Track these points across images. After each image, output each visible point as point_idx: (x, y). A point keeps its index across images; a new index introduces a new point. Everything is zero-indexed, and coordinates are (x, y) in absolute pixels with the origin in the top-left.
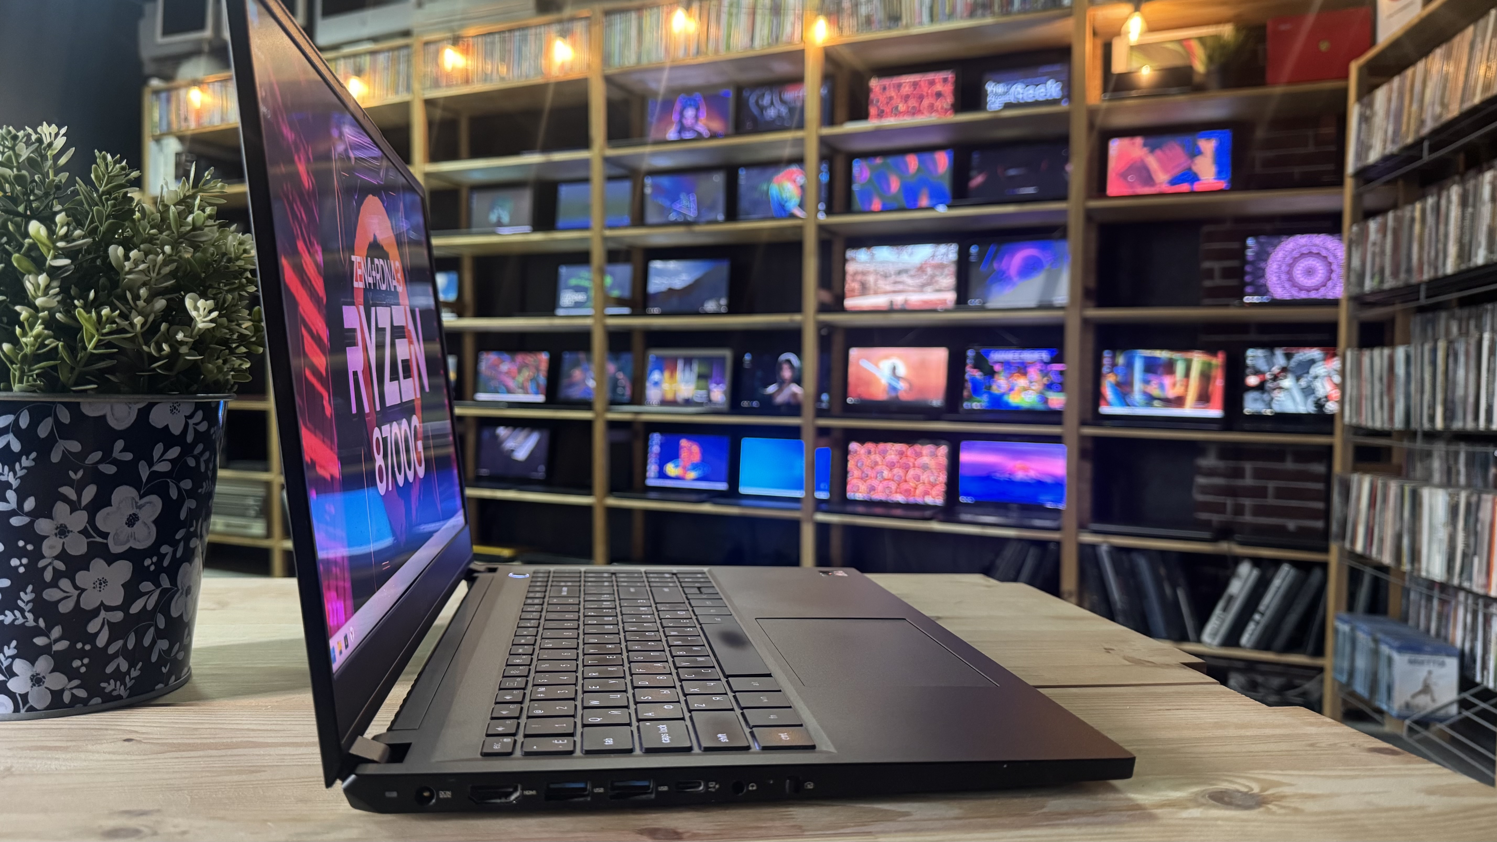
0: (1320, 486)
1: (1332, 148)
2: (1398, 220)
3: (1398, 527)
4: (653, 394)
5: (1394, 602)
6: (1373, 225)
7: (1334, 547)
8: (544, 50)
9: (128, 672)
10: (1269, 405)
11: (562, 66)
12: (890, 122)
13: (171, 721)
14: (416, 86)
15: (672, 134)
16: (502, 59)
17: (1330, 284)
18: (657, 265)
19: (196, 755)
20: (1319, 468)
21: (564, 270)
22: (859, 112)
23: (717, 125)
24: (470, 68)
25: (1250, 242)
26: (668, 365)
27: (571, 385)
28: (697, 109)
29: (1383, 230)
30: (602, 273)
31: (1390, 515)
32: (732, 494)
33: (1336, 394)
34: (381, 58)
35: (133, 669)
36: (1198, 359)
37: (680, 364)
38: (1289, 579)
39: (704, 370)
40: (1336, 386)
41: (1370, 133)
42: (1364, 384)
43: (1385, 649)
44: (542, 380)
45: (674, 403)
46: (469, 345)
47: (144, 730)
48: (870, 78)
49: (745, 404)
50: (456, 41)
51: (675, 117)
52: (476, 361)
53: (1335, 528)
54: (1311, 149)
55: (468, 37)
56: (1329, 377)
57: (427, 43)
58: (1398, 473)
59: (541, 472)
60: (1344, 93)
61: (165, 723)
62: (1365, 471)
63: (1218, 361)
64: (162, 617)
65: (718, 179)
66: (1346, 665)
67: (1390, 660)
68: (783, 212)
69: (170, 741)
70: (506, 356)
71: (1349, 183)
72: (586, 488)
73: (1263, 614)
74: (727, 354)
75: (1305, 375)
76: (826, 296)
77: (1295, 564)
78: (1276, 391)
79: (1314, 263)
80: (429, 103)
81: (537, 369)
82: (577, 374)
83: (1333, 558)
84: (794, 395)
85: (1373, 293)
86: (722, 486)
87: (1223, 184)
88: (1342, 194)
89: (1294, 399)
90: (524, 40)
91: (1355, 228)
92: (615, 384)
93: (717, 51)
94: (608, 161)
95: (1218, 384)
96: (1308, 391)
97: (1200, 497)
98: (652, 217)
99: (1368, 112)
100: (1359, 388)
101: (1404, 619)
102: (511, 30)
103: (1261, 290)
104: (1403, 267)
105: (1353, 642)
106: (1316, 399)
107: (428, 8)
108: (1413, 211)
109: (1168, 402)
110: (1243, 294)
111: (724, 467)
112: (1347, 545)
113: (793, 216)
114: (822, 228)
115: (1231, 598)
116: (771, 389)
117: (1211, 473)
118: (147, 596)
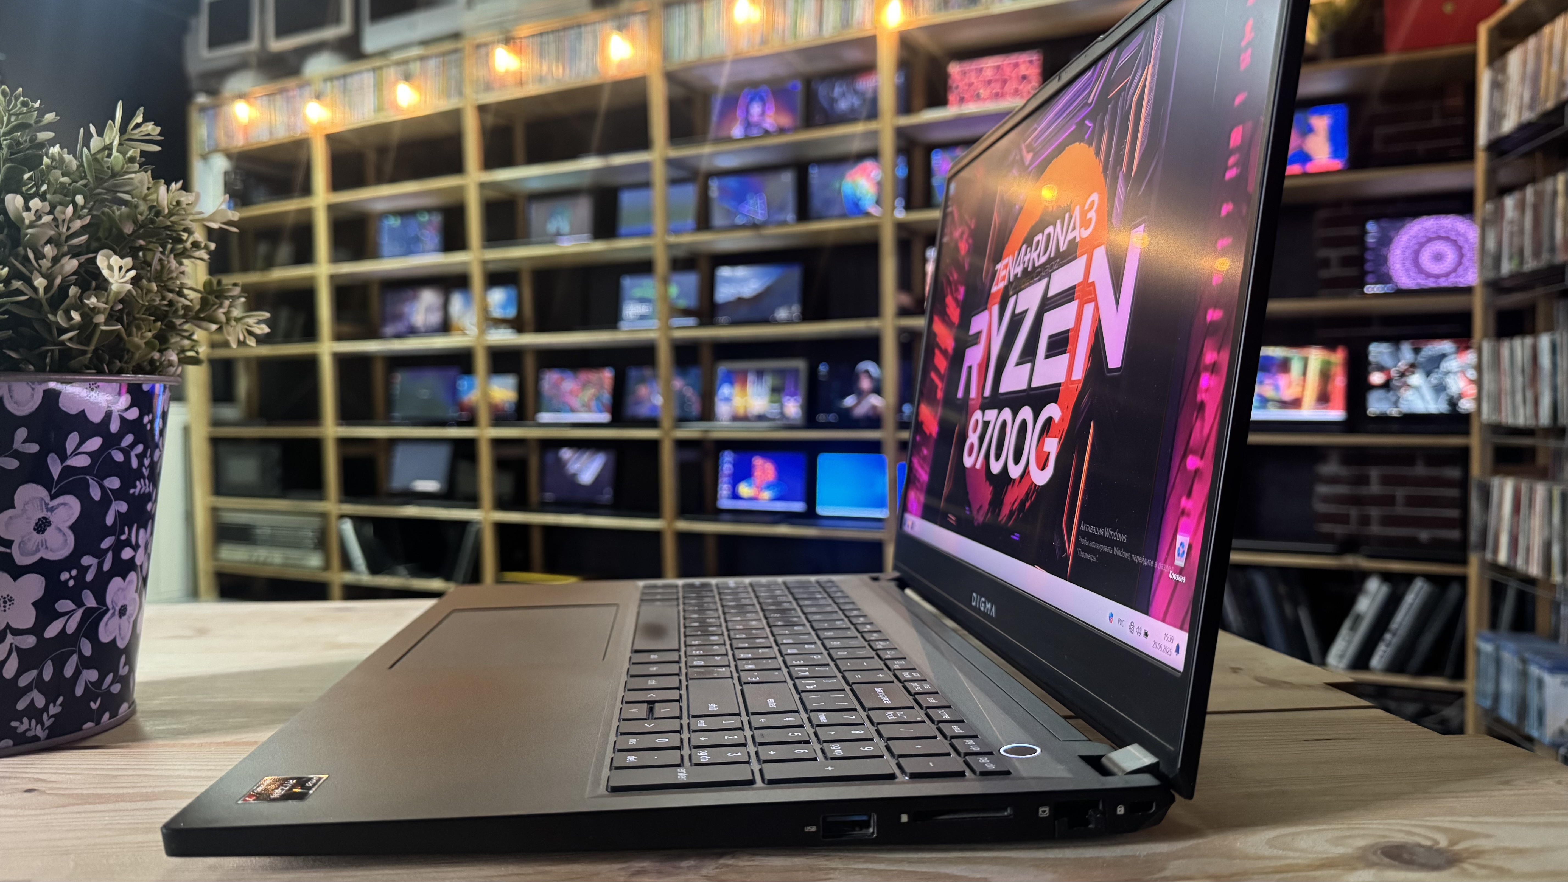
0: (1453, 493)
1: (1460, 121)
2: (1539, 195)
3: (1546, 533)
4: (723, 409)
5: (1543, 617)
6: (1510, 202)
7: (1474, 560)
8: (600, 47)
9: (46, 708)
10: (1396, 404)
11: (620, 65)
12: (971, 108)
13: (89, 766)
14: (468, 90)
15: (737, 131)
16: (557, 60)
17: (1460, 269)
18: (724, 272)
19: (103, 809)
20: (1453, 473)
21: (627, 282)
22: (938, 98)
23: (785, 120)
24: (523, 71)
25: (1372, 227)
26: (737, 378)
27: (638, 402)
28: (764, 105)
29: (1521, 206)
30: (666, 282)
31: (1537, 522)
32: (810, 516)
33: (1472, 390)
34: (432, 64)
35: (51, 705)
36: (1316, 357)
37: (751, 378)
38: (1422, 595)
39: (778, 382)
40: (1471, 381)
41: (1503, 101)
42: (1503, 378)
43: (1535, 671)
44: (607, 397)
45: (745, 418)
46: (529, 364)
47: (53, 778)
48: (947, 63)
49: (822, 418)
50: (508, 41)
51: (739, 113)
52: (538, 380)
53: (1474, 537)
54: (1436, 122)
55: (521, 38)
56: (1463, 372)
57: (478, 46)
58: (1543, 474)
59: (607, 496)
60: (1472, 60)
61: (83, 769)
62: (1508, 474)
63: (1338, 357)
64: (87, 642)
65: (787, 178)
66: (1490, 688)
67: (1540, 683)
68: (856, 208)
69: (79, 791)
70: (569, 374)
71: (1481, 159)
72: (654, 511)
73: (1394, 635)
74: (800, 364)
75: (1436, 370)
76: (906, 299)
77: (1429, 577)
78: (1402, 390)
79: (1441, 247)
80: (482, 109)
81: (602, 386)
82: (643, 391)
83: (1473, 570)
84: (874, 408)
85: (1512, 276)
86: (798, 506)
87: (1338, 164)
88: (1472, 171)
89: (1422, 397)
90: (579, 37)
91: (1489, 207)
92: (682, 401)
93: (783, 39)
94: (671, 163)
95: (1339, 382)
96: (1440, 388)
97: (1321, 508)
98: (718, 219)
99: (1500, 77)
100: (1498, 381)
101: (1555, 636)
102: (565, 29)
103: (1384, 278)
104: (1546, 245)
105: (1498, 662)
106: (1448, 398)
107: (480, 8)
108: (1555, 185)
109: (1284, 404)
110: (1362, 284)
111: (800, 486)
112: (1489, 556)
113: (868, 214)
114: (901, 226)
115: (1358, 618)
116: (849, 401)
117: (1333, 480)
118: (66, 617)
